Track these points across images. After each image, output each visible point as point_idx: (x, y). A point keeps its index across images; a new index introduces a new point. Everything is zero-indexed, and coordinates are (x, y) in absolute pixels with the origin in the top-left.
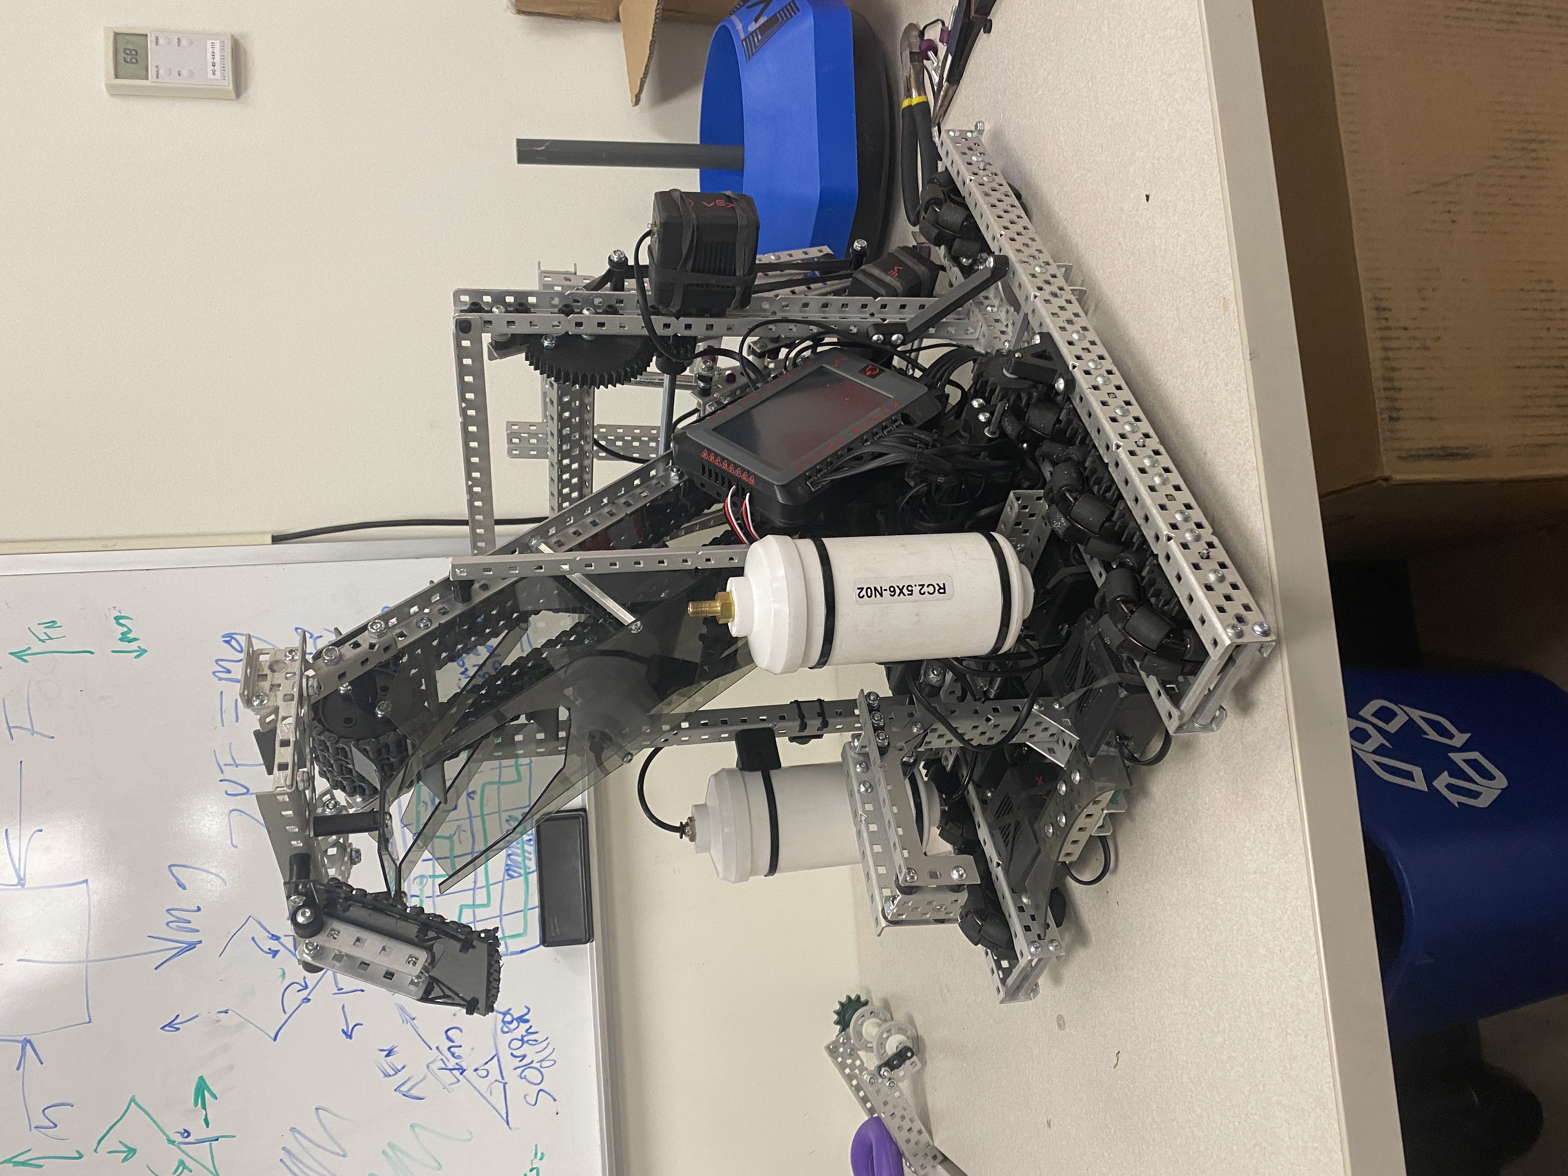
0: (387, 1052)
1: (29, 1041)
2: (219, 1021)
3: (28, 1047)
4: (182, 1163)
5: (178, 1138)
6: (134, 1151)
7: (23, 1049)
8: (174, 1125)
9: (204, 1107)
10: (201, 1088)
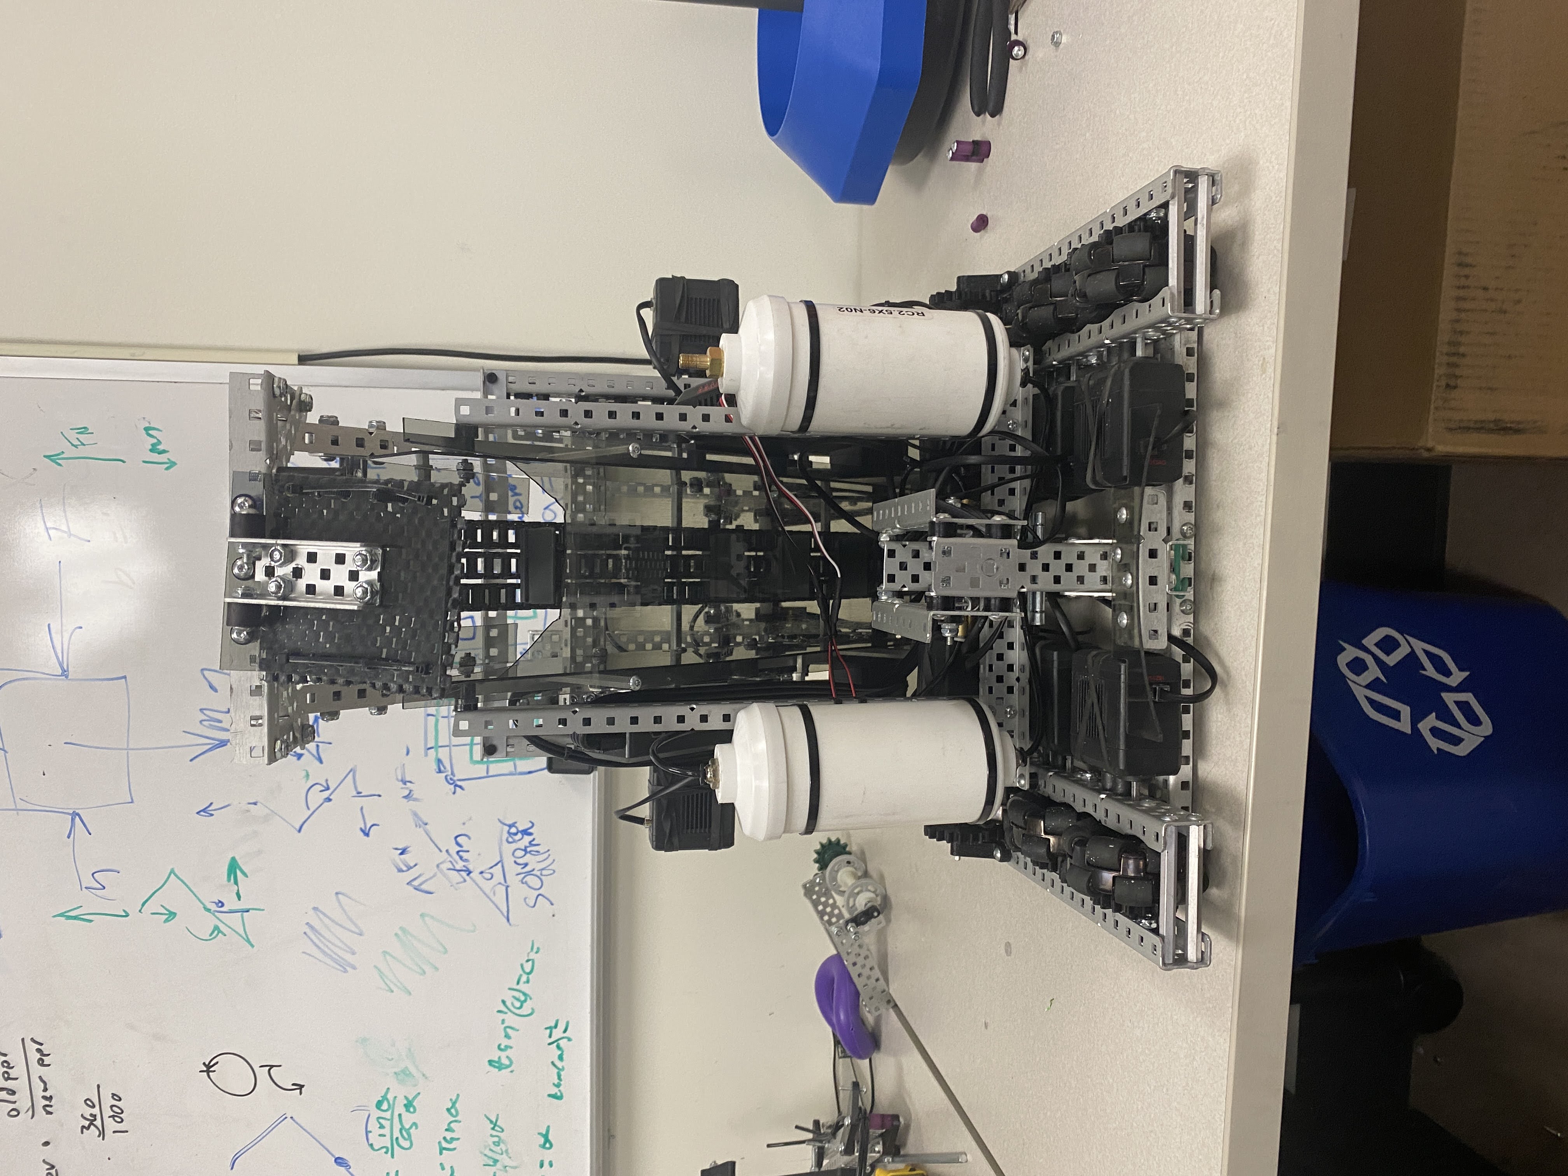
0: (400, 851)
1: (78, 815)
2: (248, 811)
3: (77, 819)
4: (216, 928)
5: (213, 907)
6: (175, 914)
7: (73, 820)
8: (210, 896)
9: (236, 883)
10: (233, 867)
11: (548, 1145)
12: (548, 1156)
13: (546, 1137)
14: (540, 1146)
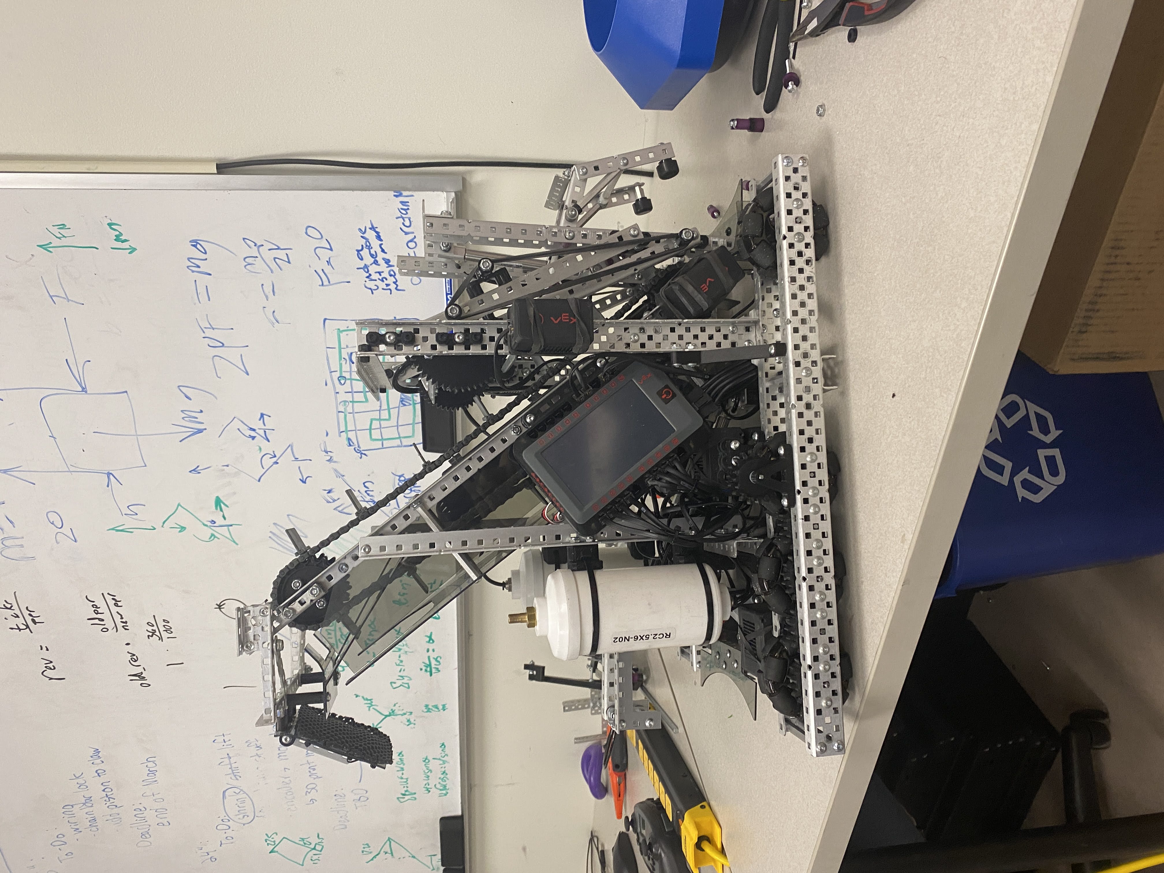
0: (327, 491)
1: (111, 474)
2: (224, 470)
3: (111, 476)
4: (212, 535)
5: (209, 524)
6: (185, 528)
7: (108, 477)
8: (207, 518)
9: (221, 510)
10: (218, 502)
11: (431, 641)
12: (431, 646)
13: (430, 638)
14: (427, 642)
